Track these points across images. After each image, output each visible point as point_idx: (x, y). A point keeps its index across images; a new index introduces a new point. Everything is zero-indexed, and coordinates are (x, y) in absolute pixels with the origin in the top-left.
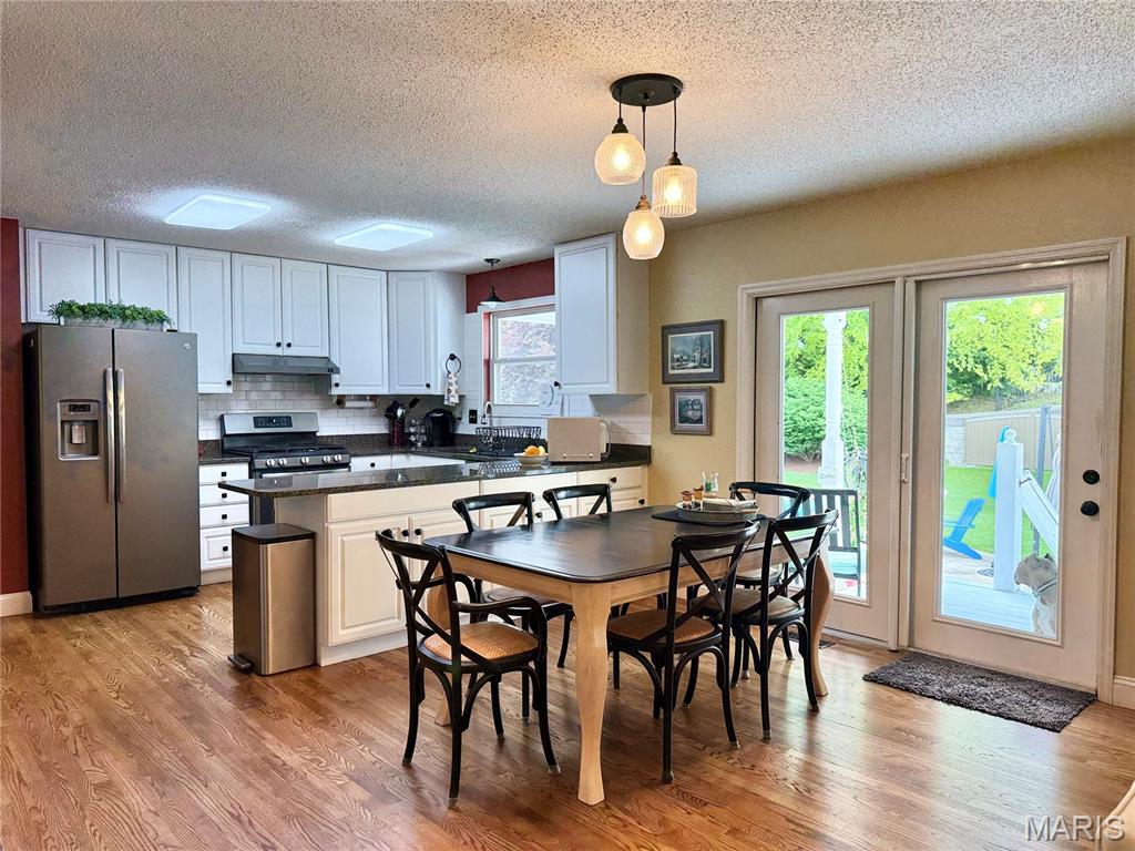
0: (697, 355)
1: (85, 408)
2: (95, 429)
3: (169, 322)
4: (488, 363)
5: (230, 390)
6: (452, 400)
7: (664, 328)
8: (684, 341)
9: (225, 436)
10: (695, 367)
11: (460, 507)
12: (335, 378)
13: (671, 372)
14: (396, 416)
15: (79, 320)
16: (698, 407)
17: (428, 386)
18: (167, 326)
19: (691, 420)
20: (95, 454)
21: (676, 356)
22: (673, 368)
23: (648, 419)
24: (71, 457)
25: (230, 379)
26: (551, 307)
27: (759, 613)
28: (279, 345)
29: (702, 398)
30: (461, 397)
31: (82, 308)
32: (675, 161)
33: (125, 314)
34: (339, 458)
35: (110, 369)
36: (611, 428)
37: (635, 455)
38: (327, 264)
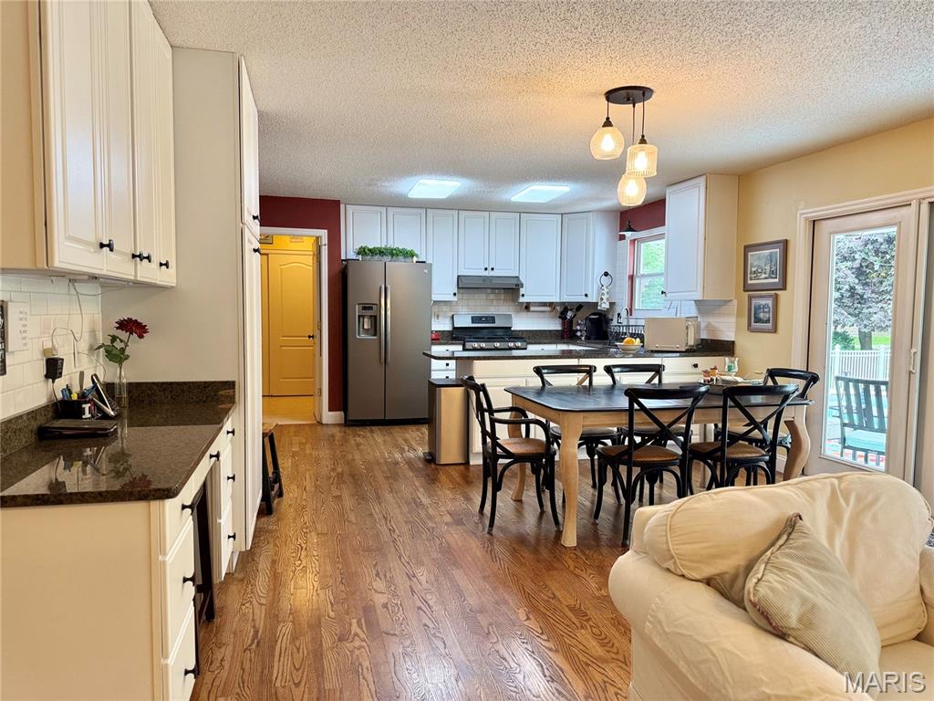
0: (768, 268)
1: (370, 308)
2: (375, 320)
3: (417, 256)
4: (632, 278)
5: (455, 299)
6: (604, 306)
7: (746, 247)
8: (759, 258)
9: (454, 328)
10: (766, 278)
11: (538, 370)
12: (522, 291)
13: (749, 282)
14: (566, 318)
15: (369, 257)
16: (767, 310)
17: (586, 295)
18: (415, 259)
19: (762, 320)
20: (375, 335)
21: (754, 269)
22: (751, 279)
23: (733, 319)
24: (363, 336)
25: (456, 292)
26: (661, 236)
27: (719, 454)
28: (486, 269)
29: (769, 302)
30: (612, 304)
31: (370, 250)
32: (643, 141)
33: (393, 253)
34: (519, 344)
35: (383, 286)
36: (709, 327)
37: (725, 348)
38: (520, 213)
